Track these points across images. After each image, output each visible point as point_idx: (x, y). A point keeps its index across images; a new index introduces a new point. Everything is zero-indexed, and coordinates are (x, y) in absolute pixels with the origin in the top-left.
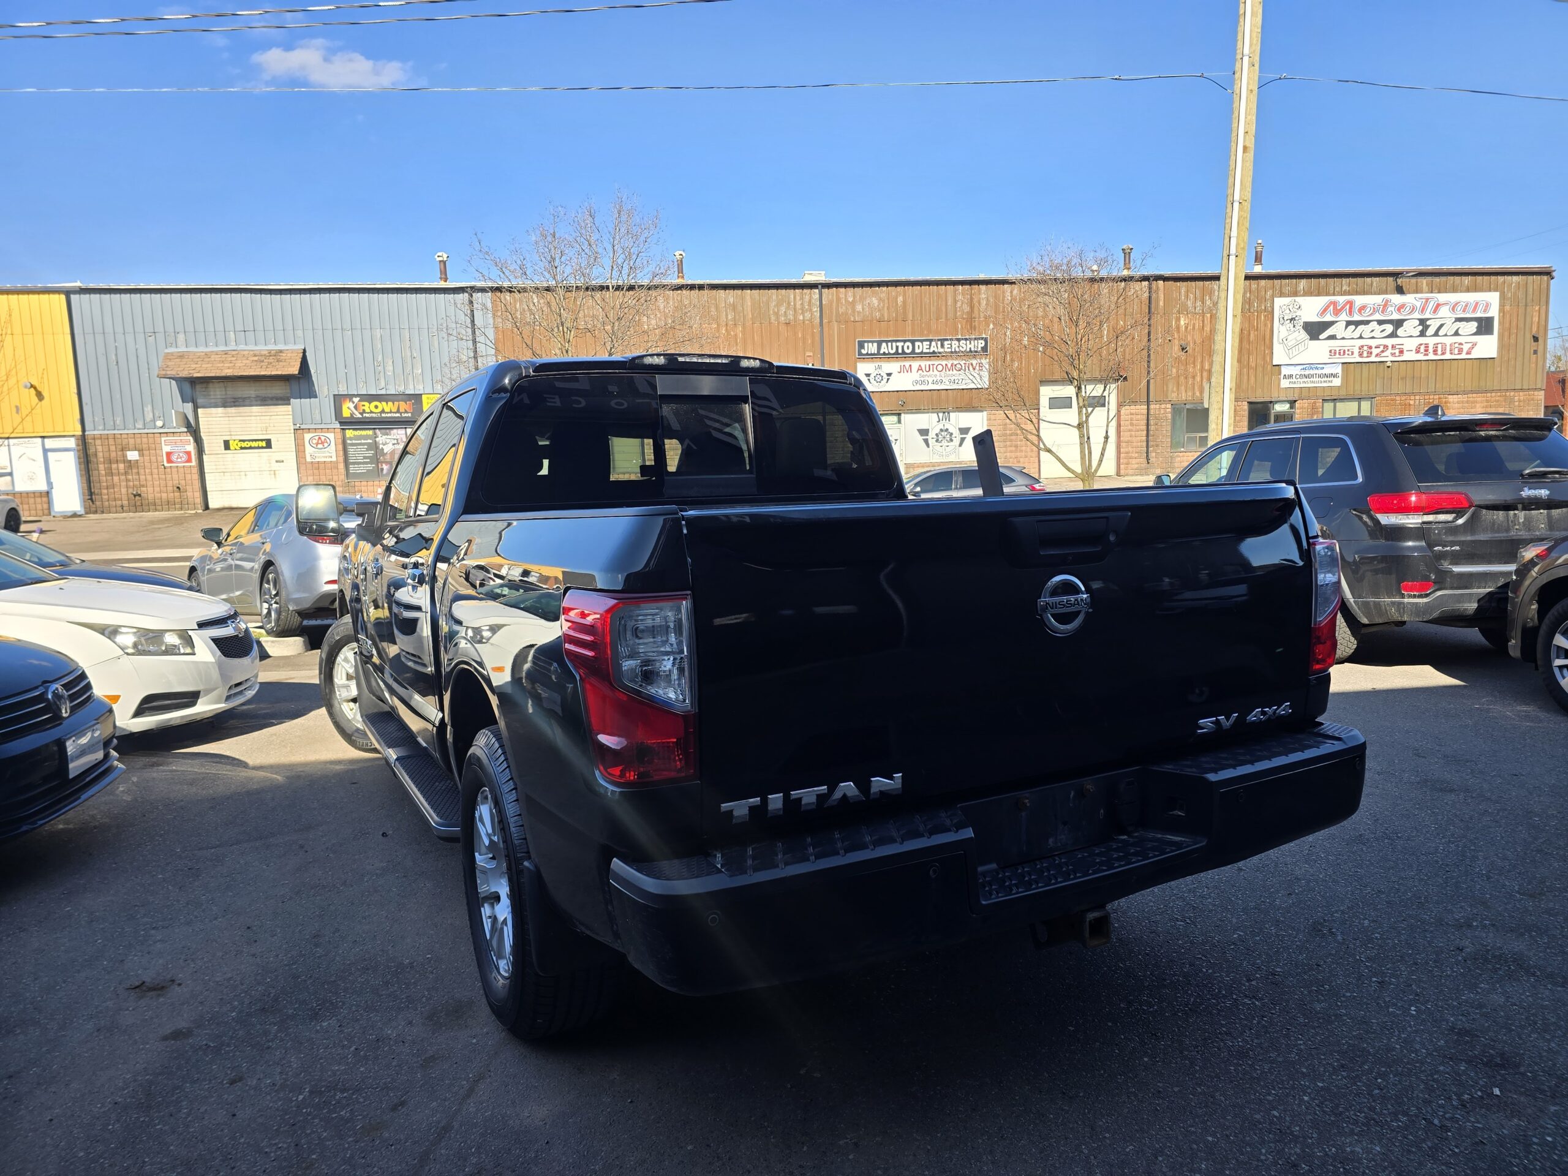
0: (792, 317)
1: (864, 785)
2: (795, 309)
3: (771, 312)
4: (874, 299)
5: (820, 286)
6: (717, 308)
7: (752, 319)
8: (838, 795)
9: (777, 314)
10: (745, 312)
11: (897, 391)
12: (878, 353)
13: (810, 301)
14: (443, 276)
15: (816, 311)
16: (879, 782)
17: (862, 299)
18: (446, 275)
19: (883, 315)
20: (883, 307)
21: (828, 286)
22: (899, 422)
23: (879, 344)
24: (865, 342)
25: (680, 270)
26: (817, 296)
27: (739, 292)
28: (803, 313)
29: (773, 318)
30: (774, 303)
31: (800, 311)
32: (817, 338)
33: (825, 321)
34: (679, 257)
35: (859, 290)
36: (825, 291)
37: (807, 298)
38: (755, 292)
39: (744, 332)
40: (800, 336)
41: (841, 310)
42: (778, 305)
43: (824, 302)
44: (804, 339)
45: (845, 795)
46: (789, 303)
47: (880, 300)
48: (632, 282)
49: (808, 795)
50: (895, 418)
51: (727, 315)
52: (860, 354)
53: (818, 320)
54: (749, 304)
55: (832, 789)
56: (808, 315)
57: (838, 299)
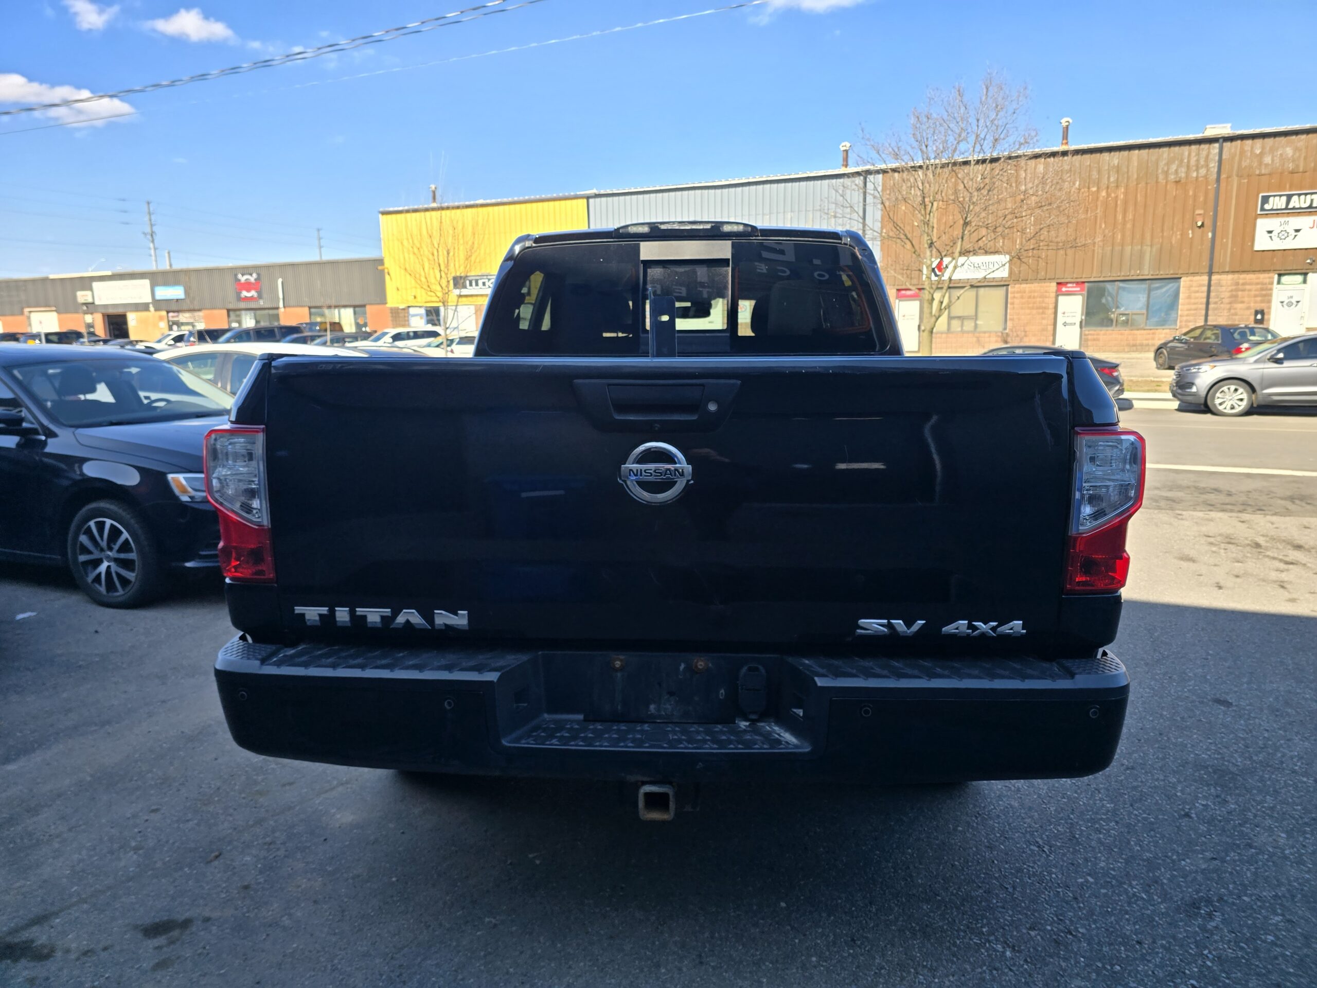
0: (1183, 175)
1: (429, 617)
2: (1188, 167)
3: (1160, 171)
4: (1287, 149)
5: (1221, 140)
6: (1099, 172)
7: (1137, 179)
8: (401, 619)
9: (1166, 173)
10: (1130, 174)
11: (1306, 249)
12: (1286, 208)
13: (1207, 156)
14: (845, 163)
15: (1214, 167)
16: (443, 618)
17: (1272, 150)
18: (847, 162)
19: (1298, 166)
20: (1300, 157)
21: (1231, 139)
22: (1305, 282)
23: (1289, 197)
24: (1270, 196)
25: (1065, 136)
26: (1217, 151)
27: (1125, 153)
28: (1197, 170)
29: (1161, 177)
30: (1164, 163)
31: (1194, 168)
32: (1211, 195)
33: (1223, 176)
34: (1065, 124)
35: (1269, 141)
36: (1227, 145)
37: (1204, 153)
38: (1144, 152)
39: (1126, 194)
40: (1191, 193)
41: (1244, 164)
42: (1168, 164)
43: (1224, 157)
44: (1195, 196)
45: (408, 621)
46: (1182, 161)
47: (1296, 149)
48: (995, 155)
49: (373, 615)
50: (1300, 278)
51: (1109, 178)
52: (1262, 209)
53: (1215, 176)
54: (1136, 164)
55: (395, 614)
56: (1203, 171)
57: (1242, 152)
